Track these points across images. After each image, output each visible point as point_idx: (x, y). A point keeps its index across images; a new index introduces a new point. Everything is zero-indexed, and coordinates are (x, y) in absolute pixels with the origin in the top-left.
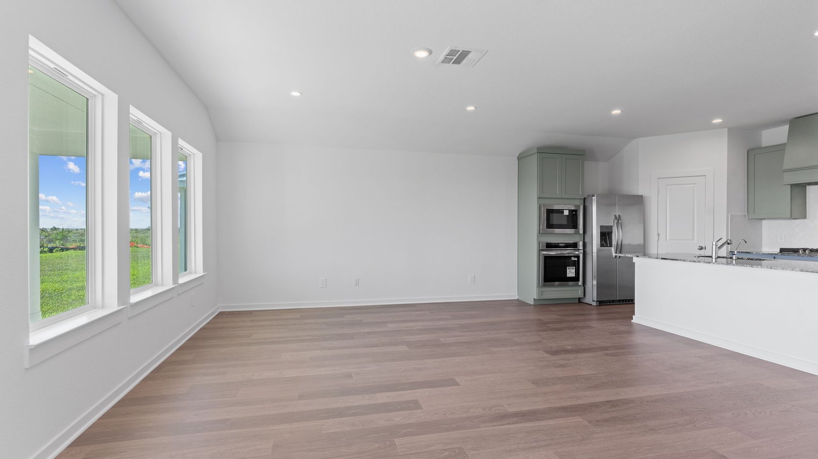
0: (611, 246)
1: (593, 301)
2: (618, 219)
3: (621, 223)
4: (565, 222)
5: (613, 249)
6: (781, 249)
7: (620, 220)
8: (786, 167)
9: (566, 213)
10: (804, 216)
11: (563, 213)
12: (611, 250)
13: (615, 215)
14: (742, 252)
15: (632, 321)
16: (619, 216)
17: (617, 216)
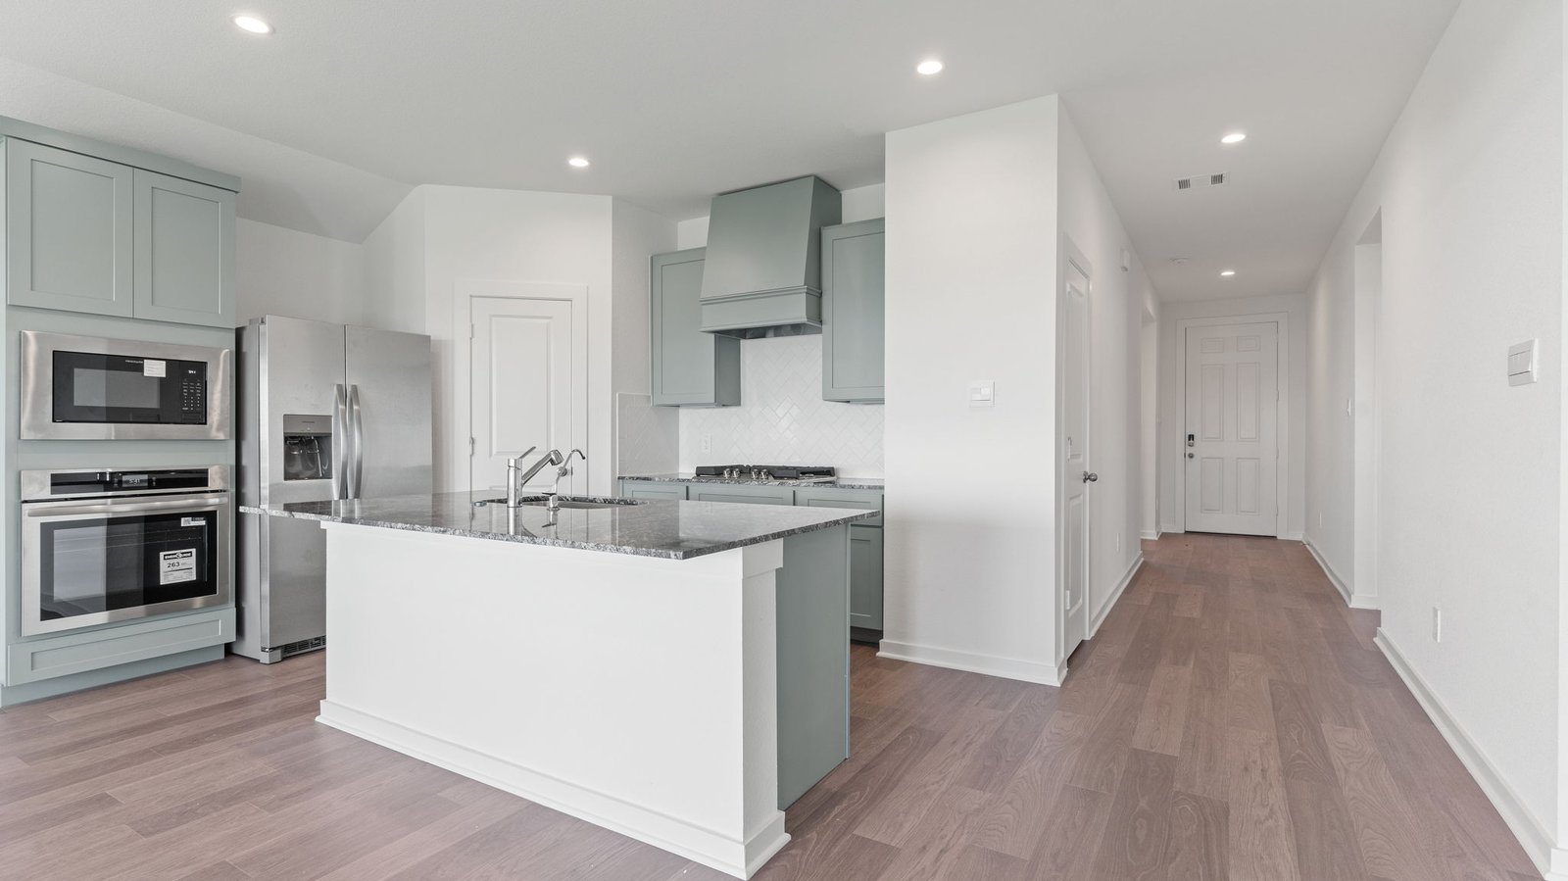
0: (328, 475)
1: (263, 650)
2: (348, 397)
3: (359, 412)
4: (152, 402)
5: (334, 485)
6: (697, 468)
7: (358, 403)
8: (704, 295)
9: (155, 370)
10: (737, 402)
11: (140, 368)
12: (329, 488)
13: (339, 387)
14: (637, 478)
15: (317, 719)
16: (355, 388)
17: (349, 389)
